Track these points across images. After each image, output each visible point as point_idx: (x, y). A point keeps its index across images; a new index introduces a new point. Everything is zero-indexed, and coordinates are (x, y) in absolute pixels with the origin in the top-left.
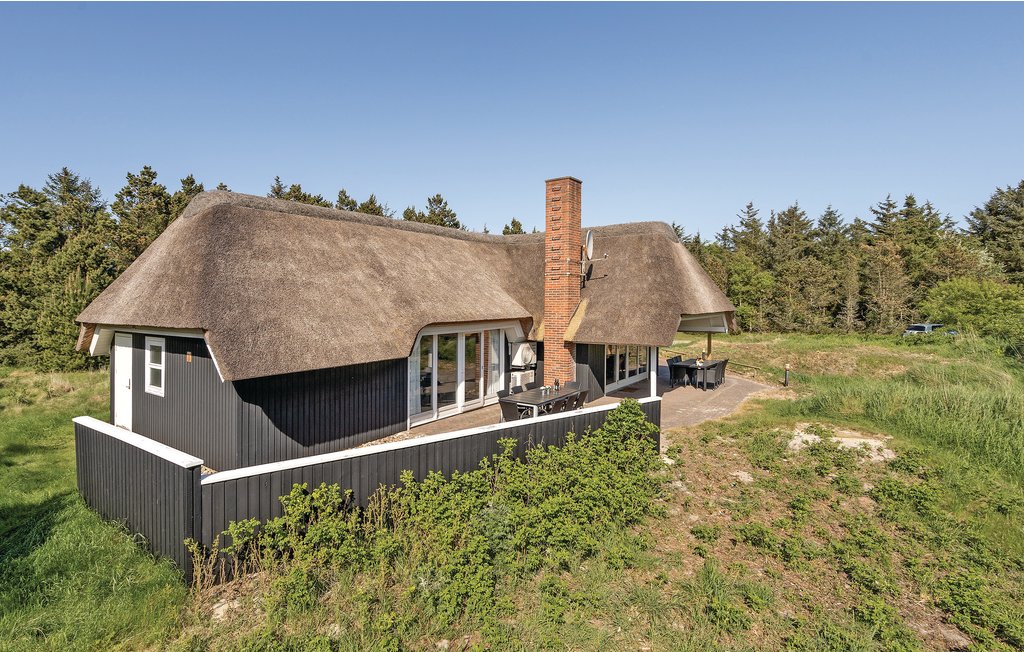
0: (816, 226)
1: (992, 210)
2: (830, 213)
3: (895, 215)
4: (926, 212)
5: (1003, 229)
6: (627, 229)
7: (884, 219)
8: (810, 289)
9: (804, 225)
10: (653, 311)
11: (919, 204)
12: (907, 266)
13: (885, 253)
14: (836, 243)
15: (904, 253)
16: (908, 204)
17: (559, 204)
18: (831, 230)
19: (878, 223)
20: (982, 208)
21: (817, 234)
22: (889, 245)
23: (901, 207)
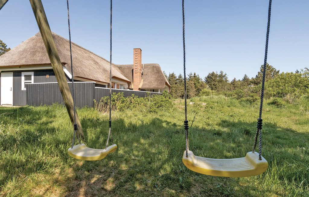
0: (178, 78)
1: (208, 77)
2: (180, 75)
3: (192, 76)
4: (198, 76)
5: (210, 81)
6: (150, 65)
7: (190, 77)
8: (178, 91)
9: (175, 77)
10: (159, 81)
11: (196, 75)
12: (195, 87)
13: (191, 84)
14: (182, 82)
15: (195, 84)
16: (195, 75)
17: (137, 55)
18: (181, 79)
19: (189, 78)
20: (207, 77)
21: (178, 80)
22: (192, 82)
23: (193, 75)
